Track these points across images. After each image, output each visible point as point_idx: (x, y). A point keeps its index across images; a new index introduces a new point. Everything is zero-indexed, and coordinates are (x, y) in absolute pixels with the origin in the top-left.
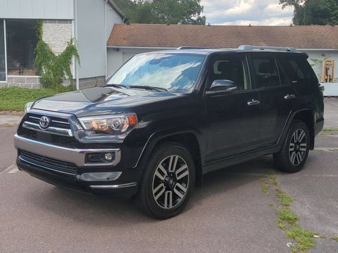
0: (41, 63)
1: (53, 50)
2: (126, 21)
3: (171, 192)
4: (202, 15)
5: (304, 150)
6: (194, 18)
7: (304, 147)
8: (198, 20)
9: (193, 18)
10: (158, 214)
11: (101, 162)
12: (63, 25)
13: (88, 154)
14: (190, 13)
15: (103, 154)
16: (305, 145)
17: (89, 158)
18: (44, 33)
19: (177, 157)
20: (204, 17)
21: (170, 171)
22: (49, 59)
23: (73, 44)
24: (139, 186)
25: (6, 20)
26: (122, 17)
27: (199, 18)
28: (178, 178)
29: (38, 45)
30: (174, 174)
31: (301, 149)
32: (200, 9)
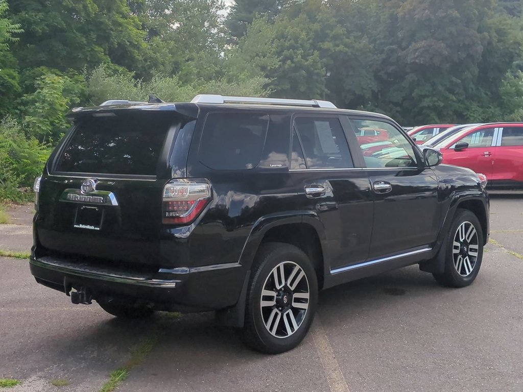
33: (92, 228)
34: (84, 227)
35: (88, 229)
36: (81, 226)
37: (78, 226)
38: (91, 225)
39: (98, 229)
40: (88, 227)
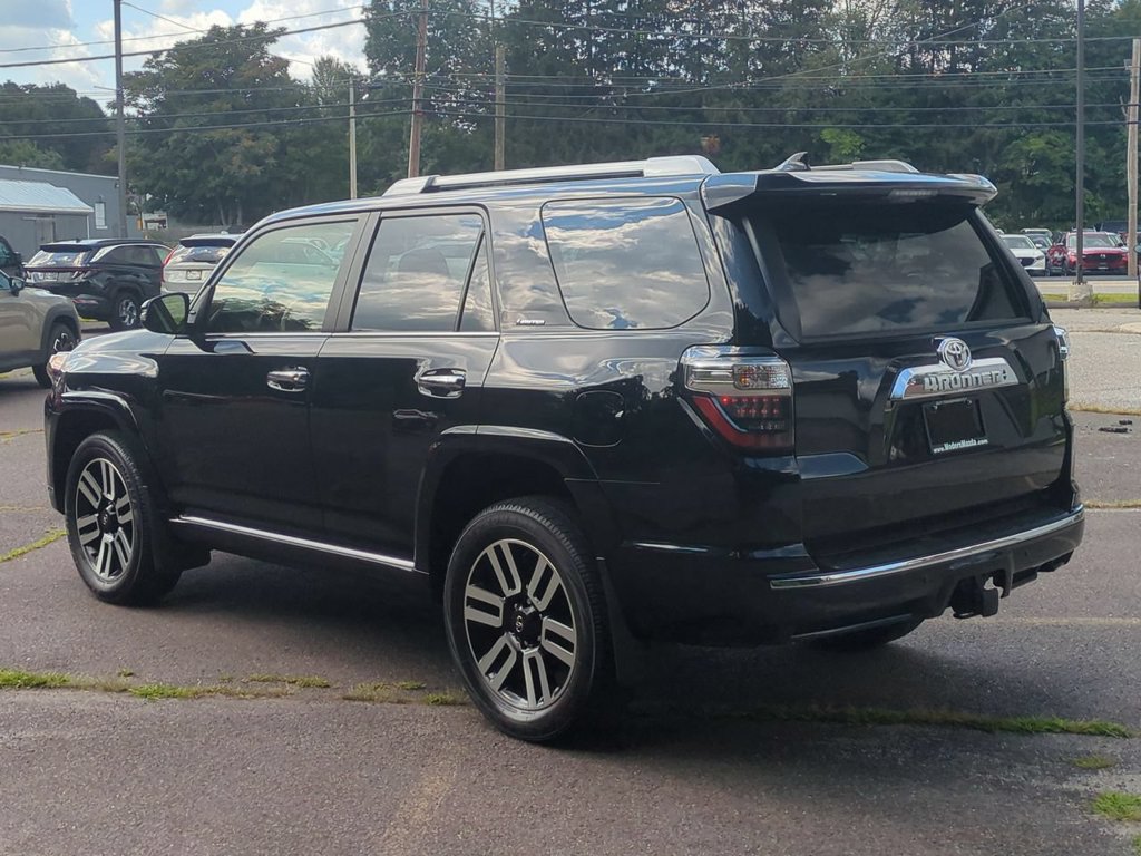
7: (565, 642)
19: (111, 469)
28: (120, 520)
31: (546, 644)
33: (972, 443)
34: (954, 446)
35: (965, 448)
36: (948, 447)
37: (942, 449)
38: (967, 439)
39: (986, 441)
40: (964, 444)
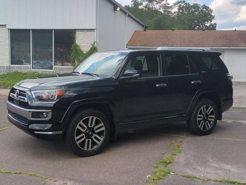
0: (75, 58)
1: (83, 49)
2: (146, 28)
3: (90, 140)
4: (213, 22)
5: (213, 120)
6: (208, 24)
7: (213, 118)
8: (210, 26)
9: (206, 24)
10: (80, 152)
11: (40, 118)
12: (89, 33)
13: (33, 112)
14: (204, 21)
15: (42, 113)
16: (214, 116)
17: (34, 115)
18: (77, 38)
19: (95, 118)
20: (215, 24)
21: (89, 126)
22: (79, 55)
23: (95, 45)
24: (65, 134)
25: (54, 30)
26: (143, 26)
27: (211, 25)
28: (96, 132)
29: (73, 46)
30: (93, 128)
31: (209, 119)
32: (212, 18)
